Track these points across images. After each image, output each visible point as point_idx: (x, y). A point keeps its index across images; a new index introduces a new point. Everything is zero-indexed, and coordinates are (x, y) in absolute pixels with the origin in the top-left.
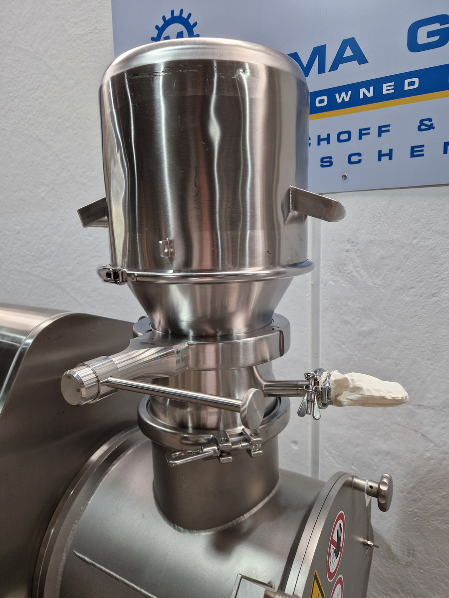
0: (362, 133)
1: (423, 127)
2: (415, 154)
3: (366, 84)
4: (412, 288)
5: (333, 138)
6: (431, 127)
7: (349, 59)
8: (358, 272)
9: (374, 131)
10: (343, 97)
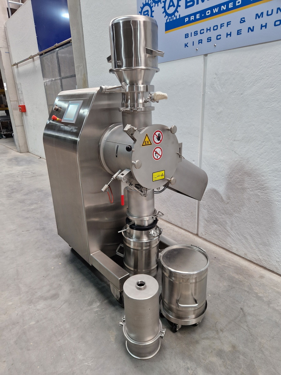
0: (222, 25)
1: (242, 21)
2: (239, 33)
3: (224, 4)
4: (235, 92)
5: (212, 29)
6: (244, 21)
8: (218, 87)
9: (225, 25)
10: (216, 10)
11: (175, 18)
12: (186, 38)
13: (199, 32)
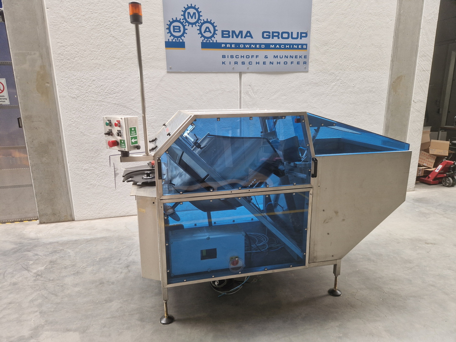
0: (252, 56)
1: (265, 57)
2: (264, 64)
3: (253, 44)
5: (245, 57)
7: (248, 36)
8: (252, 94)
9: (255, 56)
10: (247, 46)
11: (211, 41)
12: (223, 58)
13: (234, 57)
